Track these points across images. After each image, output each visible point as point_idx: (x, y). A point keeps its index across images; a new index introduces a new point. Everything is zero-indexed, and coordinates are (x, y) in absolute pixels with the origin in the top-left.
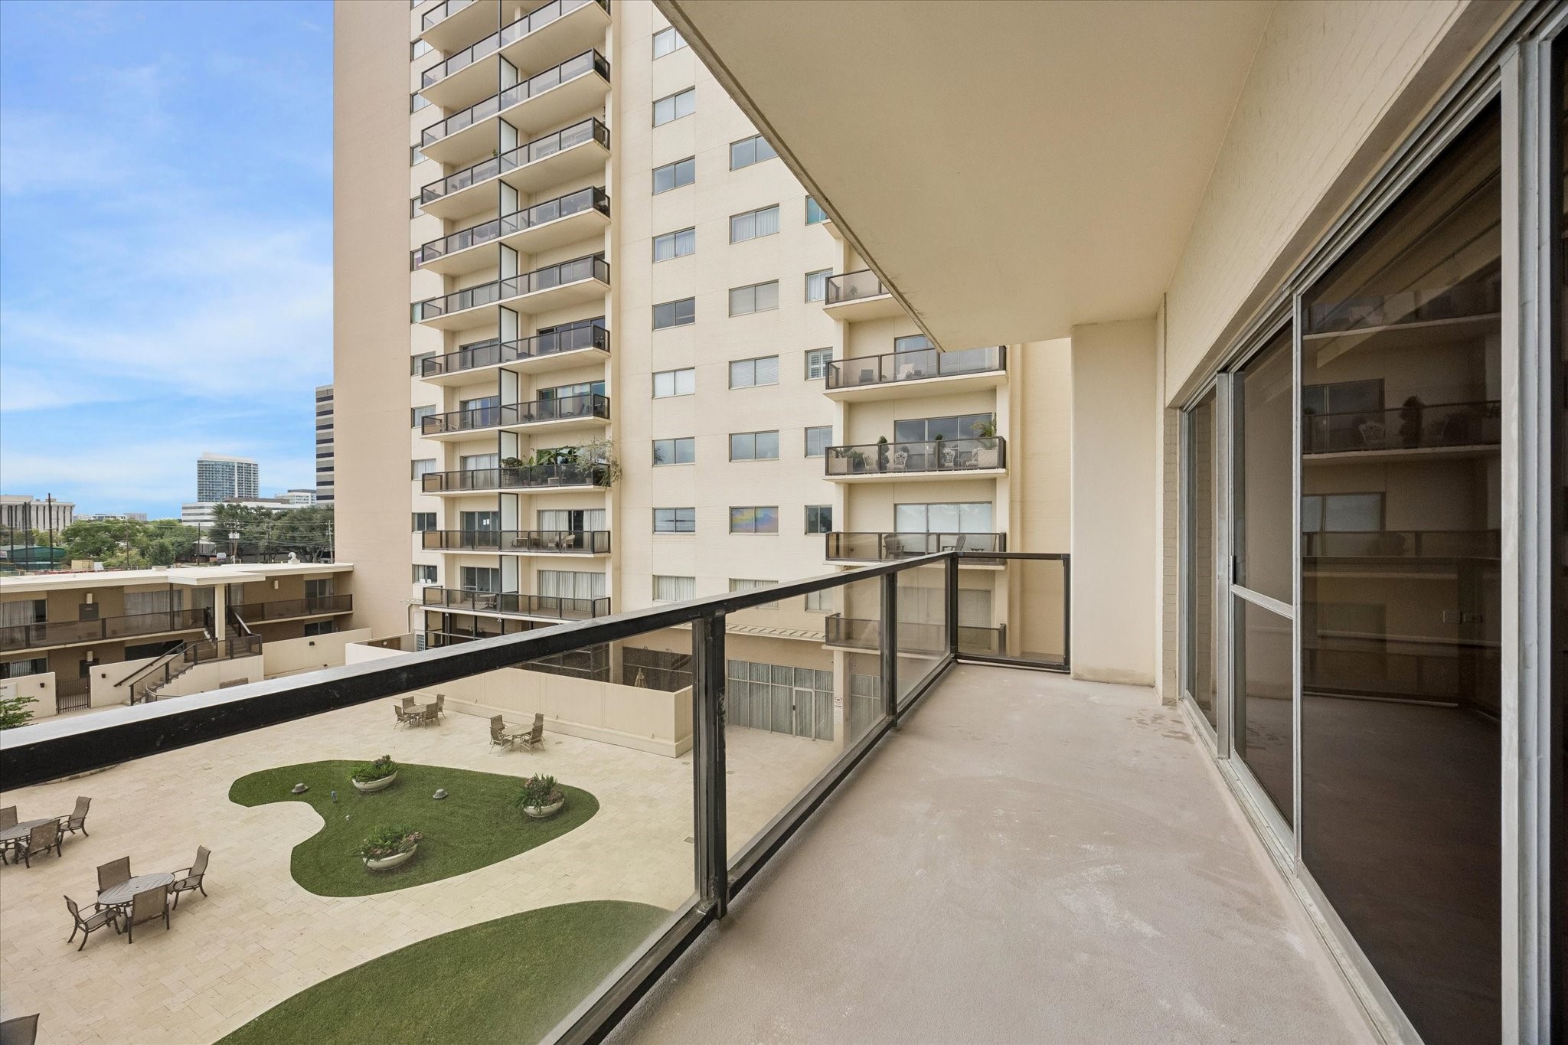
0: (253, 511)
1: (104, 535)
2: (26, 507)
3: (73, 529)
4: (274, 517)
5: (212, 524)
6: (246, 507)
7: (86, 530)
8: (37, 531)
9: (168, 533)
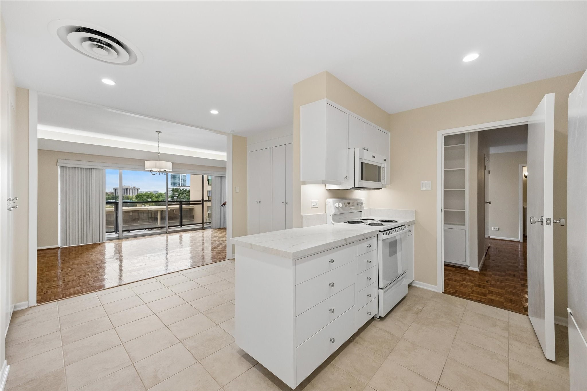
0: (182, 190)
1: (144, 197)
2: (127, 189)
3: (138, 195)
4: (187, 191)
5: (171, 194)
6: (180, 189)
7: (141, 195)
8: (130, 196)
9: (161, 197)
